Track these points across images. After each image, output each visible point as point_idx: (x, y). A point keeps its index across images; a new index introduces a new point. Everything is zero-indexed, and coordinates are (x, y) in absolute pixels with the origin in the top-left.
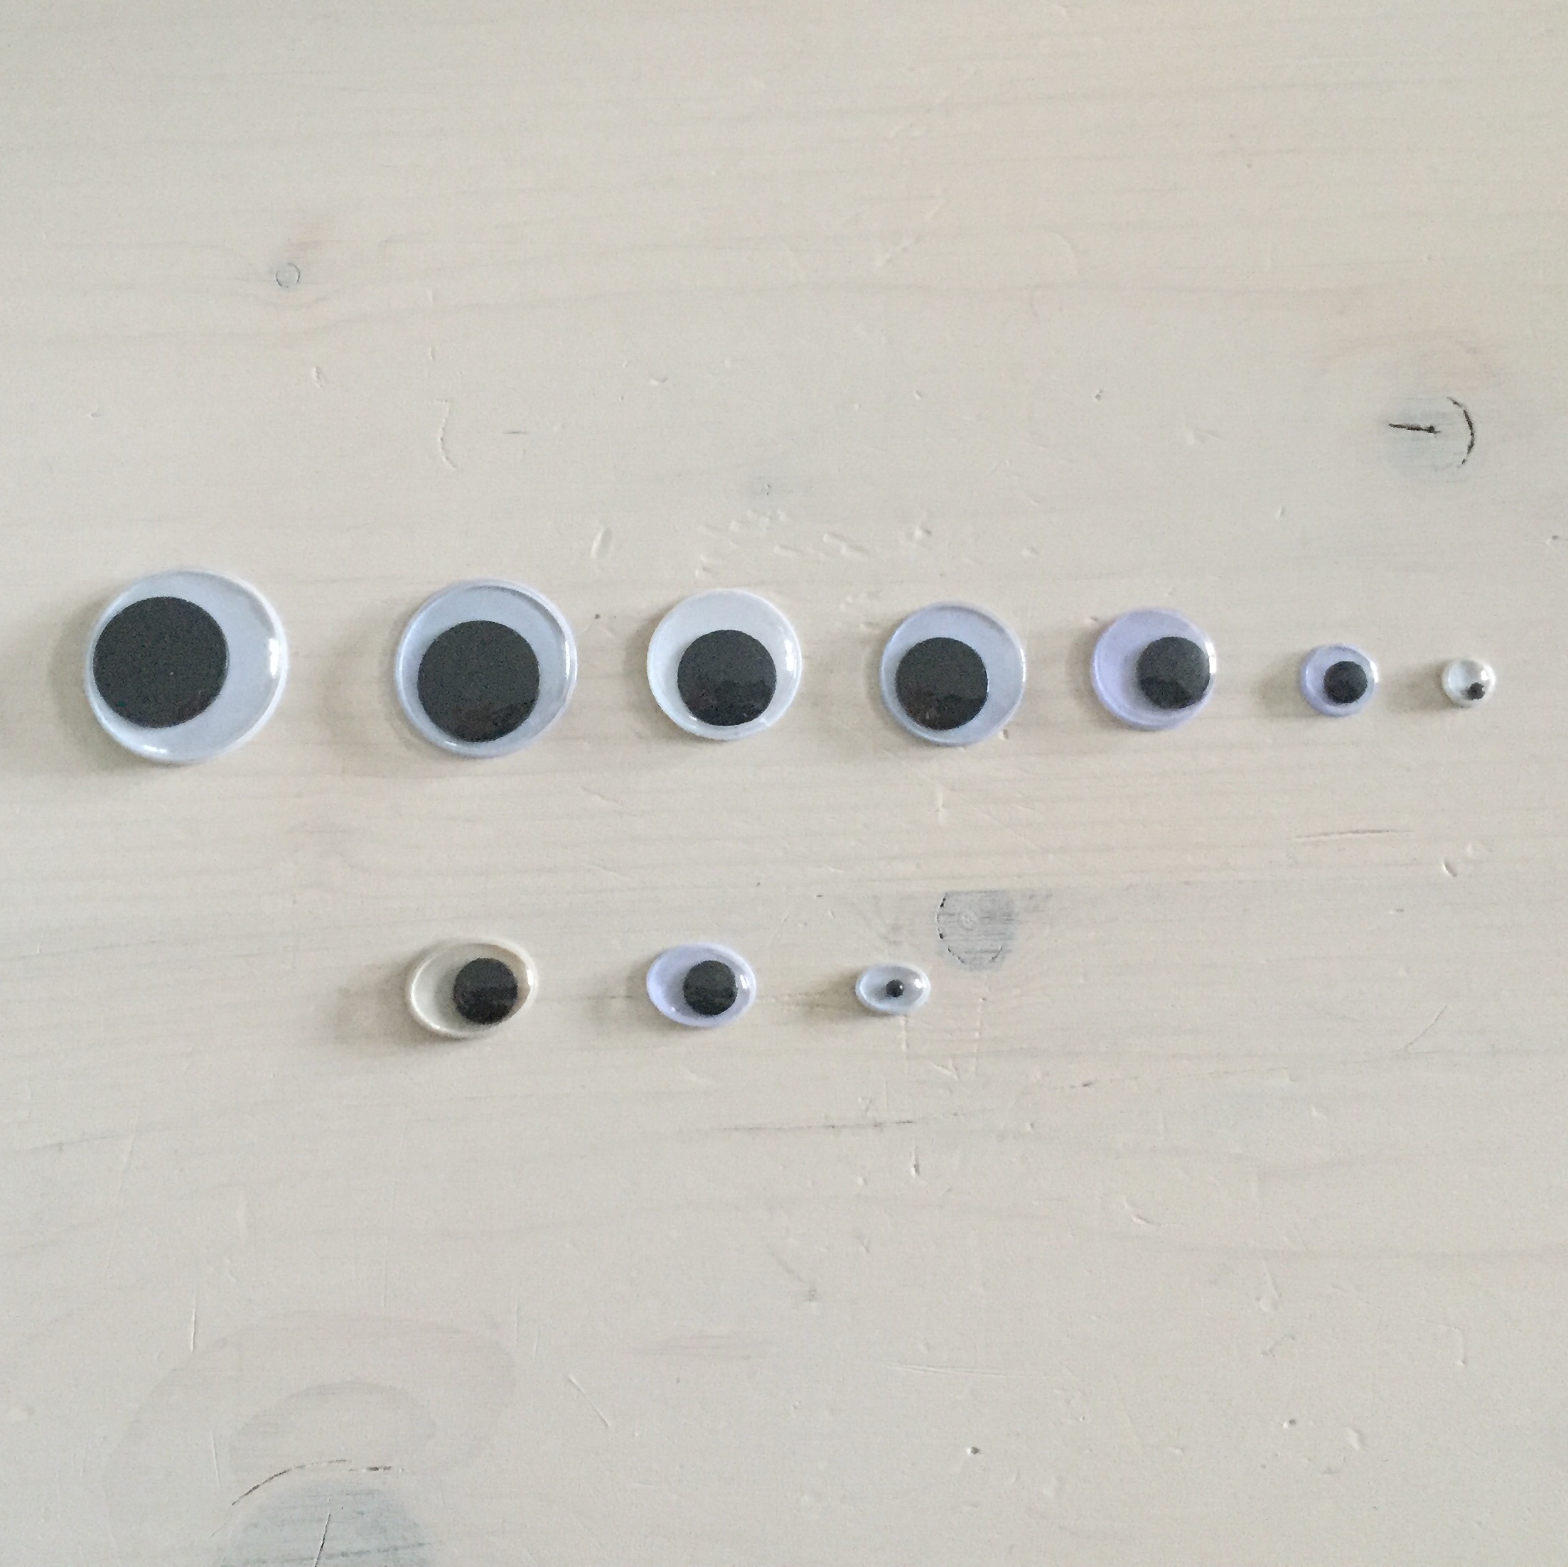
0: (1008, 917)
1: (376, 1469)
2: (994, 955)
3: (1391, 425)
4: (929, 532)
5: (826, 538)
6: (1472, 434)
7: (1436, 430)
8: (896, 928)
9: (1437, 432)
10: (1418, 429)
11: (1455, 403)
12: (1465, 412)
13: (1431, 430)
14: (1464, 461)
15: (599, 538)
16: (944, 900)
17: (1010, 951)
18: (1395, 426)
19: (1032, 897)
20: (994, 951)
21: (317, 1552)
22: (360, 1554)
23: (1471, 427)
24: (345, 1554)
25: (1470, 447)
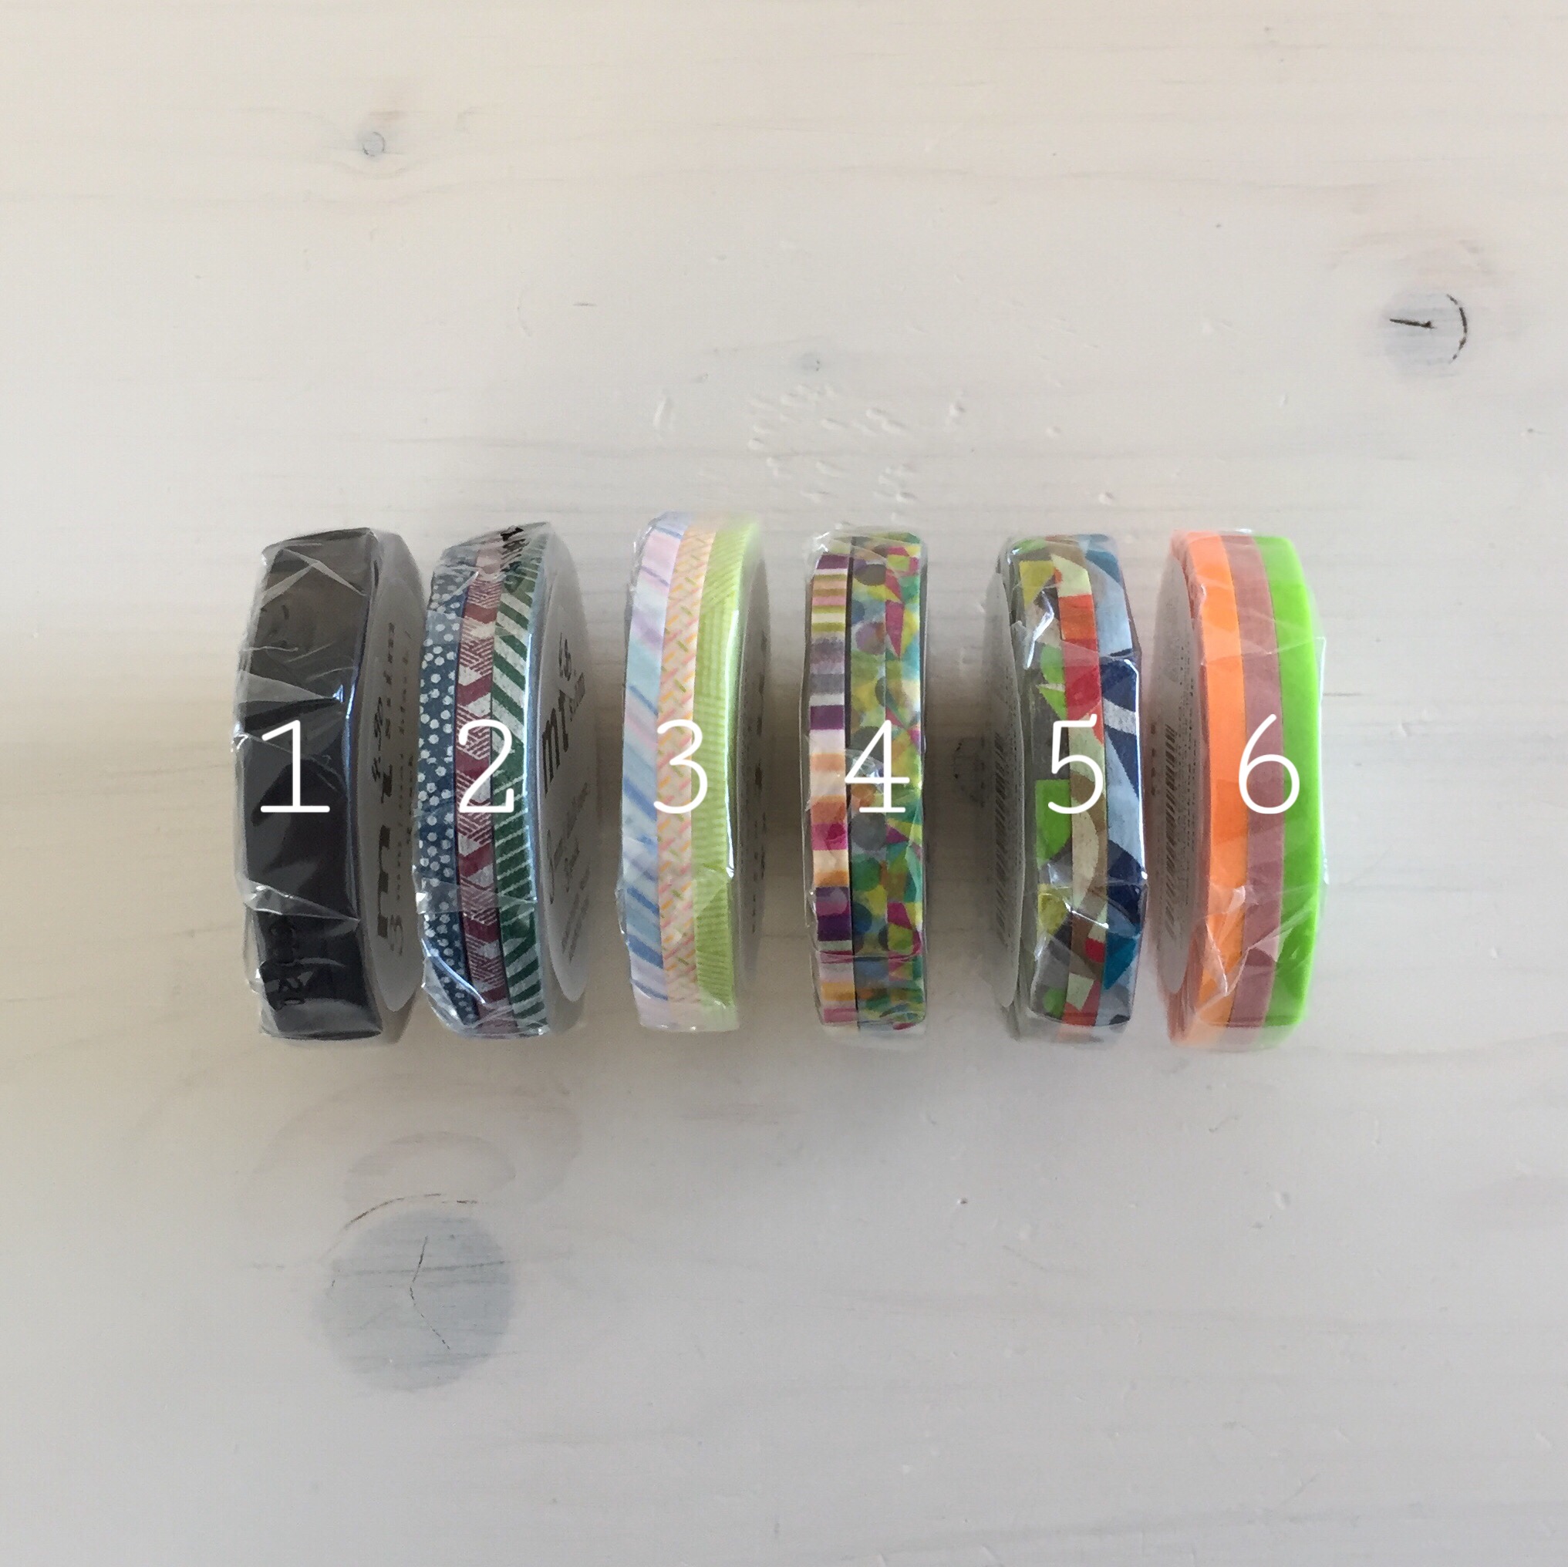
1: (464, 1201)
3: (1392, 320)
4: (961, 409)
5: (869, 413)
6: (1465, 331)
7: (1433, 325)
9: (1433, 328)
10: (1416, 324)
11: (1452, 299)
12: (1461, 310)
13: (1428, 325)
14: (1455, 357)
15: (661, 407)
16: (960, 744)
18: (1396, 321)
21: (415, 1266)
22: (452, 1268)
23: (1465, 324)
24: (439, 1269)
25: (1463, 343)
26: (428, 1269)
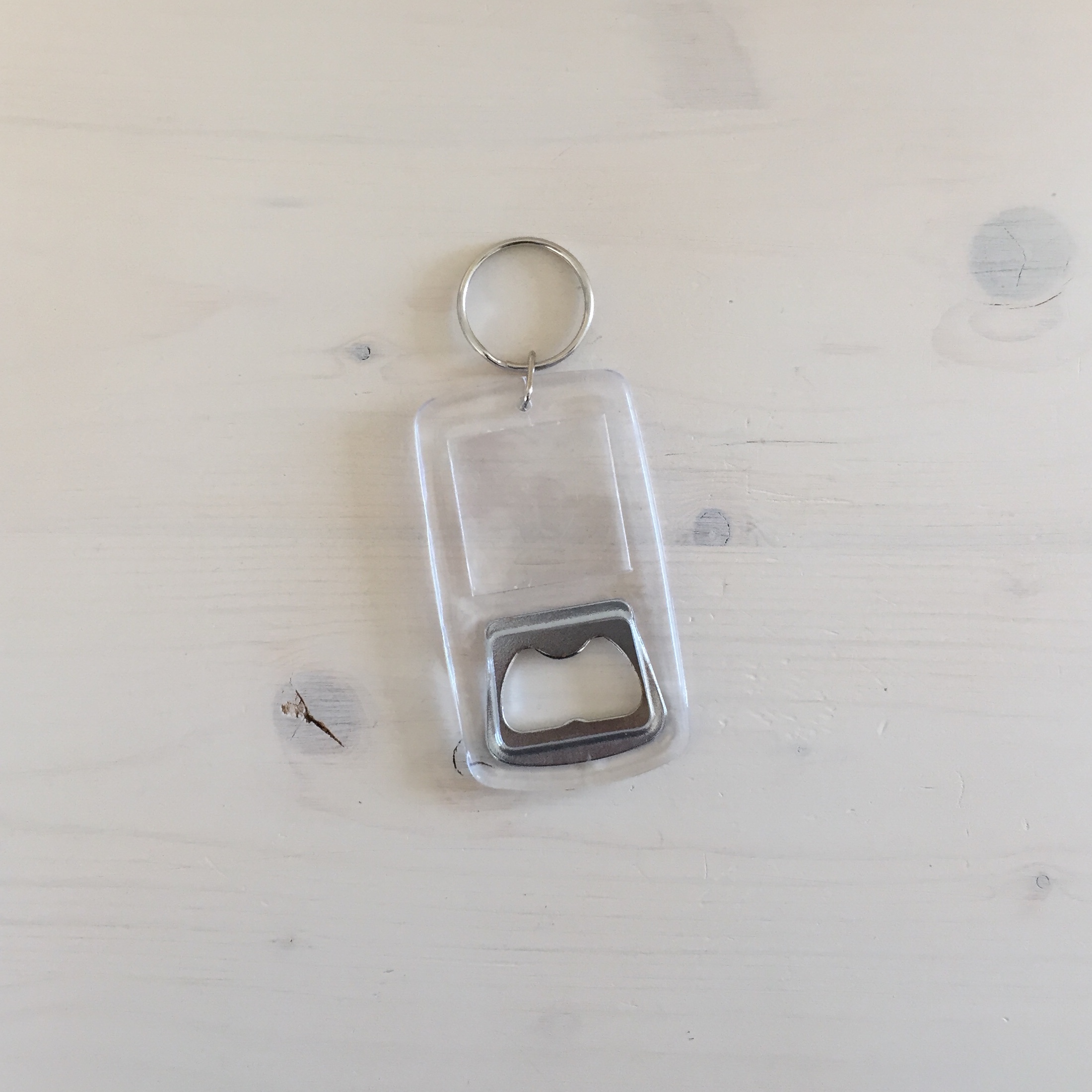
0: (696, 532)
1: (996, 305)
2: (704, 516)
6: (454, 756)
8: (749, 530)
11: (460, 773)
12: (456, 767)
14: (460, 742)
16: (726, 542)
17: (698, 517)
19: (685, 542)
20: (705, 517)
21: (1023, 271)
22: (1002, 271)
23: (454, 759)
24: (1011, 270)
25: (456, 749)
26: (1016, 270)
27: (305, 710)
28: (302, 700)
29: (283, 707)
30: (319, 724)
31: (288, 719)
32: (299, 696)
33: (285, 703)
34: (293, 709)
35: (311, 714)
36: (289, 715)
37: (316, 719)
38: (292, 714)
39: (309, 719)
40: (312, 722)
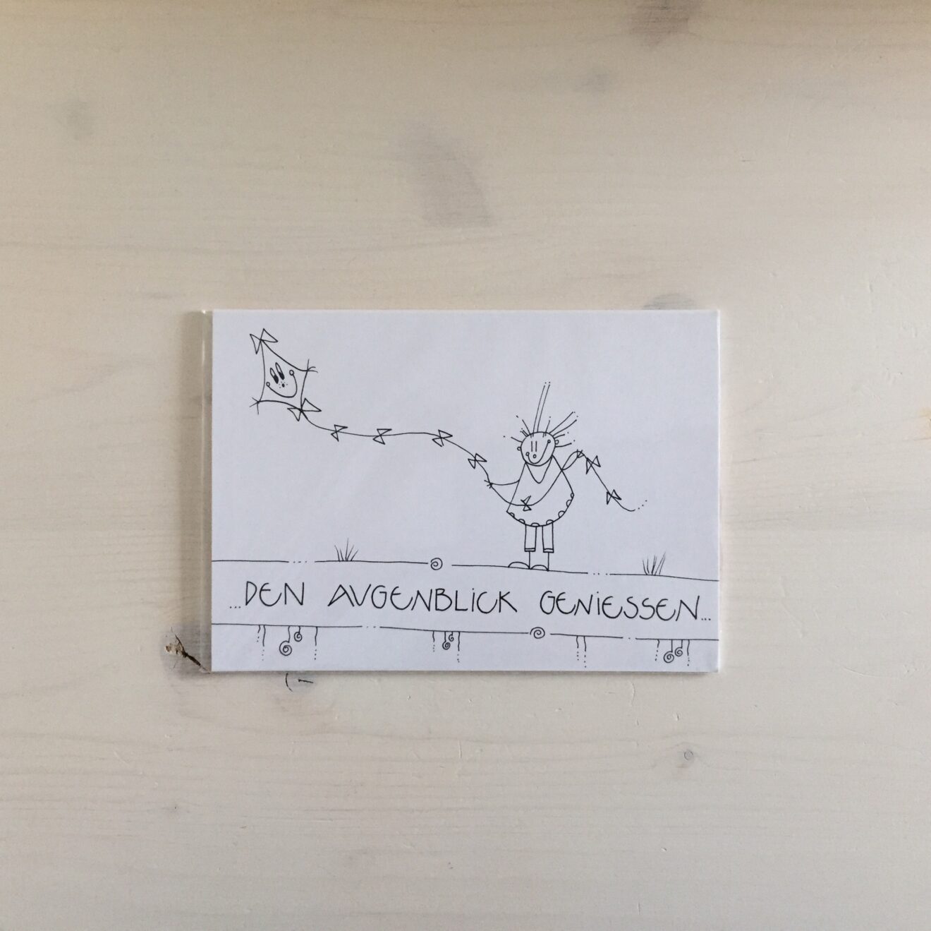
6: (286, 678)
11: (291, 690)
12: (288, 687)
13: (300, 680)
23: (286, 681)
27: (182, 650)
28: (180, 642)
29: (167, 647)
30: (192, 658)
31: (171, 656)
32: (177, 638)
33: (168, 645)
34: (173, 649)
35: (186, 652)
36: (171, 652)
37: (190, 654)
38: (173, 652)
39: (185, 654)
40: (187, 657)
